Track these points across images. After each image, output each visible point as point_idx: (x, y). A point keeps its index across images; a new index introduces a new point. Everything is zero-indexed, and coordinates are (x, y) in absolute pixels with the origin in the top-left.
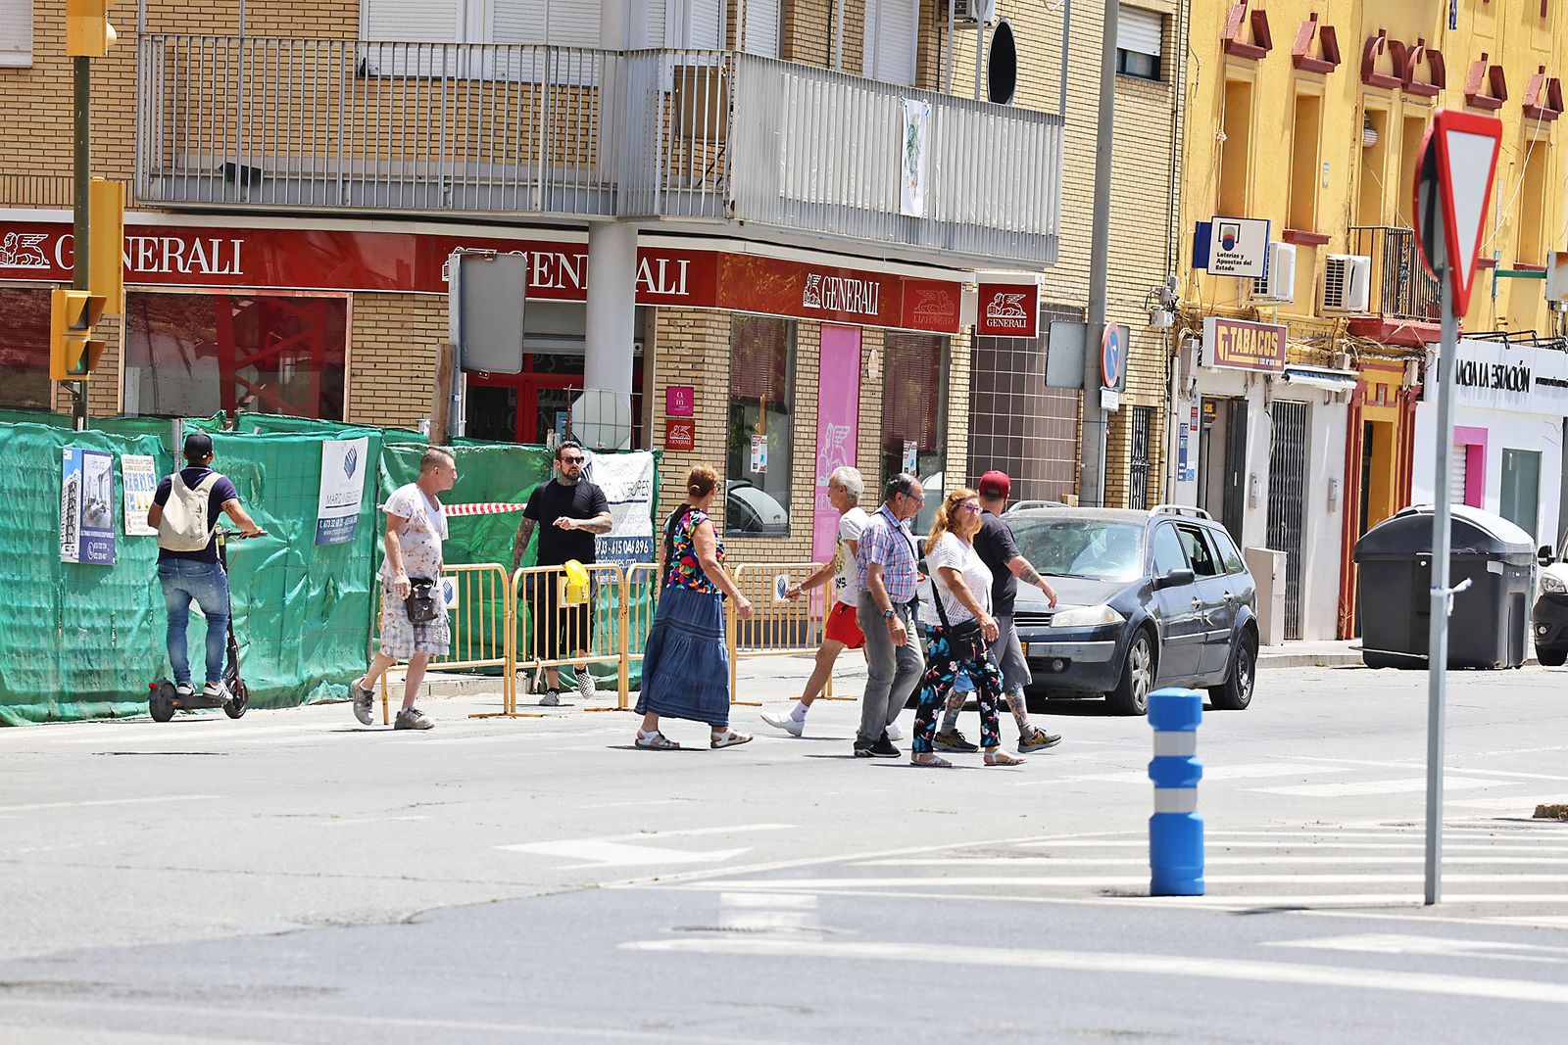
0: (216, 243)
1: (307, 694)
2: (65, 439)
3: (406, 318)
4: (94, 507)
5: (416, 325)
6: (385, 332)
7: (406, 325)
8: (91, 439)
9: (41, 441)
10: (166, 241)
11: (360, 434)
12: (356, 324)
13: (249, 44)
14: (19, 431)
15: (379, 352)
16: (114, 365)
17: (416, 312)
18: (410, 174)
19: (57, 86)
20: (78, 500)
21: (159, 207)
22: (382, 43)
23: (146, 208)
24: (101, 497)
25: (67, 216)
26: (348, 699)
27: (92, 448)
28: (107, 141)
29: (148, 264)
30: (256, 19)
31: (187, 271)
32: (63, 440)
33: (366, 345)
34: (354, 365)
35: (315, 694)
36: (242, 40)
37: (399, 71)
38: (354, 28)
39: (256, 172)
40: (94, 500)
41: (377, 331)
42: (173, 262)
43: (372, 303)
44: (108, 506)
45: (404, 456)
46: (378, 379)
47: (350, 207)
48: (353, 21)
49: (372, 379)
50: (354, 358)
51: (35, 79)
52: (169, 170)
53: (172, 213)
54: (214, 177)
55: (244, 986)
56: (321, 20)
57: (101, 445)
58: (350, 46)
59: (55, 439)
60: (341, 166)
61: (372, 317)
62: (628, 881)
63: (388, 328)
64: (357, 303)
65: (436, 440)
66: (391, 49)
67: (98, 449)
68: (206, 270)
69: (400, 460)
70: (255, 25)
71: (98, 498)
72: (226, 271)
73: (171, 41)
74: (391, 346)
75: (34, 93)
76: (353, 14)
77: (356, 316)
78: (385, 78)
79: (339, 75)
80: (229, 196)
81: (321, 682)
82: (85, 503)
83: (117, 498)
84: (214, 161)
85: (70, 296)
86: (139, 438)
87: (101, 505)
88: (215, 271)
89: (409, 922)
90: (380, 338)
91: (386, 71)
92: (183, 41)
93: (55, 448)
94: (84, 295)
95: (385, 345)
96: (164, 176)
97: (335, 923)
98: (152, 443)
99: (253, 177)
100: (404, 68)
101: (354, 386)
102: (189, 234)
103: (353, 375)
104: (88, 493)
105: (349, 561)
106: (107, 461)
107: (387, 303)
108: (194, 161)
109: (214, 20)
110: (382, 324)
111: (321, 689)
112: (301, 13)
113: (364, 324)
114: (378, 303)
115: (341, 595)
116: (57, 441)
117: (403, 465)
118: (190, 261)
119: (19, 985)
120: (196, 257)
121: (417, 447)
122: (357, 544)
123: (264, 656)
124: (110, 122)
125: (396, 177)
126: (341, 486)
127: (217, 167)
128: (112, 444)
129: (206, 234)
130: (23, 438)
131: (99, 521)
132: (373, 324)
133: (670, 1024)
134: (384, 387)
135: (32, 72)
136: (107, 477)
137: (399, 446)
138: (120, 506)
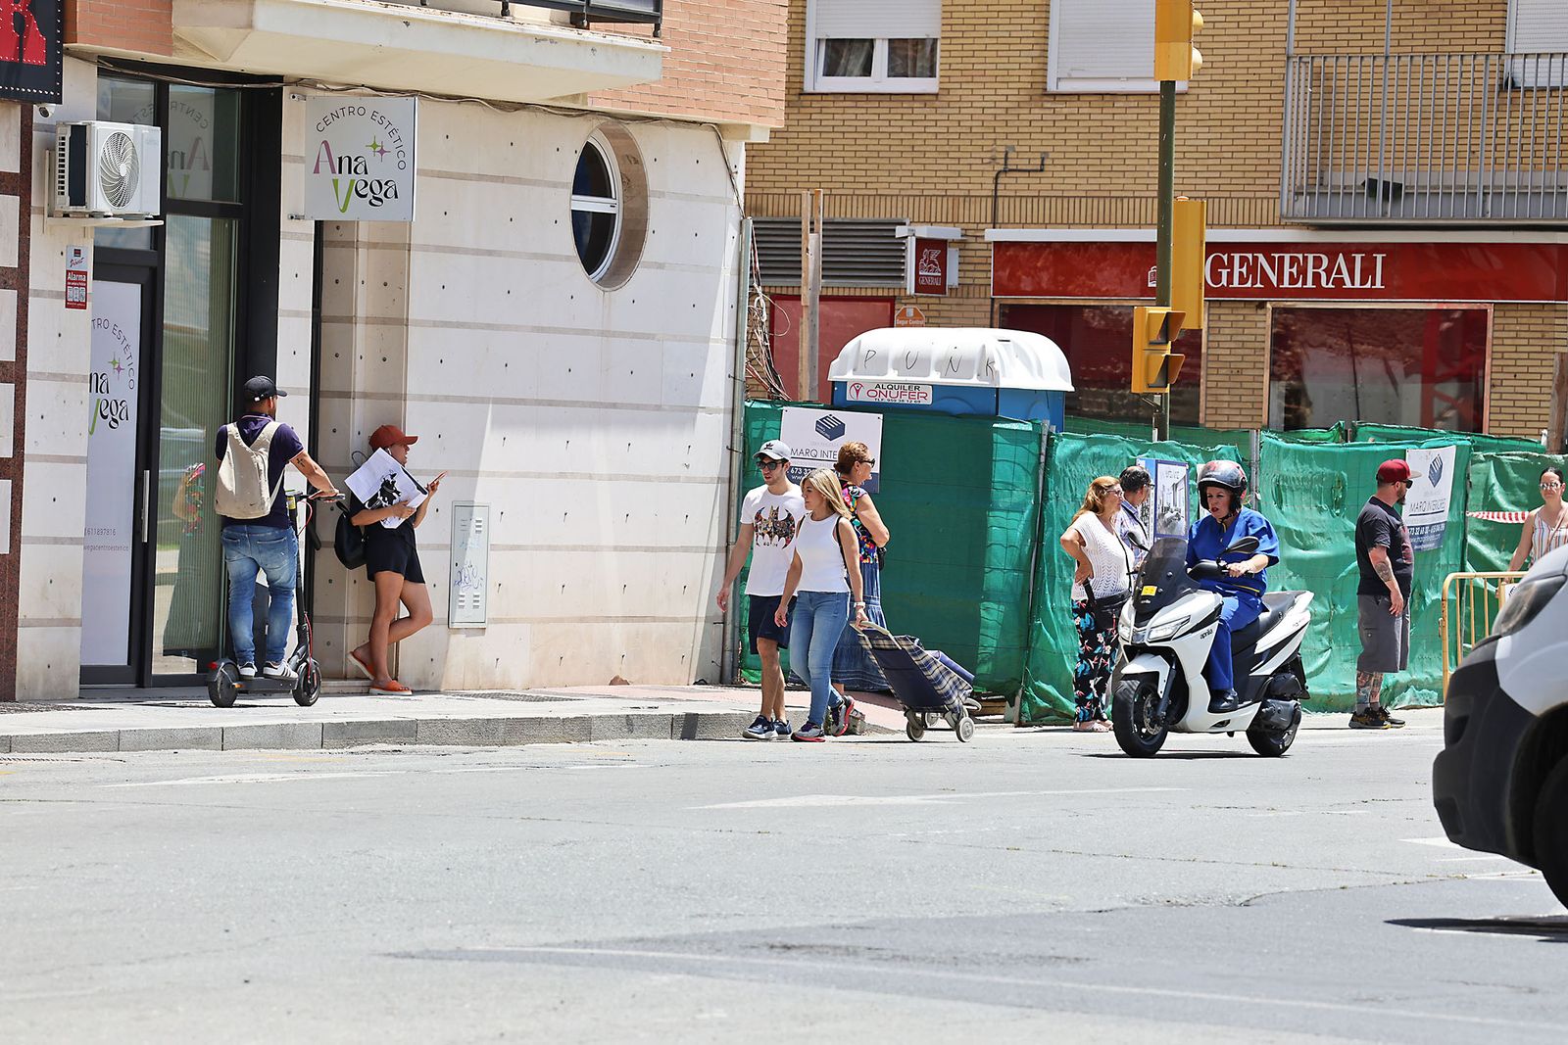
0: (1358, 257)
1: (1393, 699)
2: (1139, 450)
3: (1547, 328)
4: (1168, 515)
5: (1557, 335)
6: (1525, 342)
7: (1547, 335)
8: (1166, 450)
9: (1114, 451)
10: (1310, 257)
11: (1447, 443)
12: (1497, 334)
13: (1393, 61)
14: (1092, 442)
15: (1519, 363)
16: (1260, 379)
17: (1557, 321)
18: (1524, 184)
19: (1210, 110)
20: (1152, 508)
21: (1304, 224)
22: (1526, 55)
23: (1293, 225)
24: (1175, 505)
25: (1150, 235)
26: (1438, 704)
27: (1167, 458)
28: (1256, 162)
29: (1293, 280)
30: (1402, 36)
31: (1330, 286)
32: (1136, 451)
33: (1506, 356)
34: (1494, 376)
35: (1402, 699)
36: (1387, 57)
37: (1543, 82)
38: (1500, 41)
39: (1398, 187)
40: (1168, 509)
41: (1518, 342)
42: (1317, 277)
43: (1513, 314)
44: (1183, 514)
45: (1514, 465)
46: (1518, 390)
47: (1490, 219)
48: (1500, 35)
49: (1512, 390)
50: (1495, 369)
51: (1190, 104)
52: (1315, 187)
53: (1316, 230)
54: (1357, 194)
55: (1003, 954)
56: (1467, 35)
57: (1176, 455)
58: (1494, 59)
59: (1128, 449)
60: (1483, 178)
61: (1512, 327)
62: (1501, 873)
63: (1529, 339)
64: (1497, 314)
65: (1553, 448)
66: (1535, 60)
67: (1173, 459)
68: (1348, 285)
69: (1510, 470)
70: (1402, 43)
71: (1172, 507)
72: (1368, 286)
73: (1318, 62)
74: (1532, 356)
75: (1189, 117)
76: (1500, 28)
77: (1496, 328)
78: (1529, 90)
79: (1482, 88)
80: (1370, 212)
81: (1408, 687)
82: (1159, 511)
83: (1192, 506)
84: (1355, 178)
85: (1151, 312)
86: (1217, 448)
87: (1175, 513)
88: (1357, 285)
89: (1247, 904)
90: (1520, 349)
91: (1530, 82)
92: (1331, 61)
93: (1128, 458)
94: (1164, 310)
95: (1525, 356)
96: (1308, 194)
97: (1177, 904)
98: (1229, 453)
99: (1395, 191)
100: (1547, 79)
101: (1494, 396)
102: (1331, 251)
103: (1493, 386)
104: (1162, 502)
105: (1437, 569)
106: (1182, 471)
107: (1527, 314)
108: (1338, 178)
109: (1362, 39)
110: (1523, 335)
111: (1408, 694)
112: (1448, 28)
113: (1504, 334)
114: (1519, 314)
115: (1428, 601)
116: (1131, 451)
117: (1513, 475)
118: (1333, 276)
119: (801, 947)
120: (1339, 272)
121: (1527, 456)
122: (1446, 551)
123: (1346, 661)
124: (1260, 142)
125: (1537, 187)
126: (1426, 494)
127: (1360, 183)
128: (1187, 454)
129: (1348, 250)
130: (1095, 449)
131: (1173, 528)
132: (1513, 334)
133: (1381, 999)
134: (1524, 397)
135: (1187, 97)
136: (1182, 485)
137: (1508, 455)
138: (1195, 514)
